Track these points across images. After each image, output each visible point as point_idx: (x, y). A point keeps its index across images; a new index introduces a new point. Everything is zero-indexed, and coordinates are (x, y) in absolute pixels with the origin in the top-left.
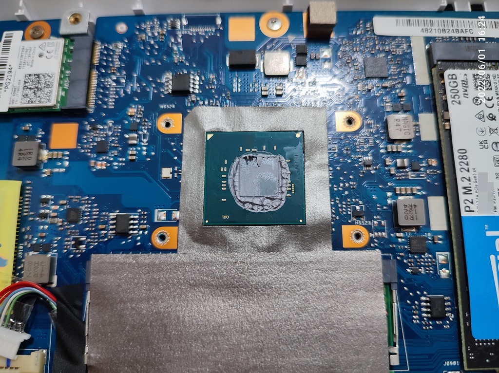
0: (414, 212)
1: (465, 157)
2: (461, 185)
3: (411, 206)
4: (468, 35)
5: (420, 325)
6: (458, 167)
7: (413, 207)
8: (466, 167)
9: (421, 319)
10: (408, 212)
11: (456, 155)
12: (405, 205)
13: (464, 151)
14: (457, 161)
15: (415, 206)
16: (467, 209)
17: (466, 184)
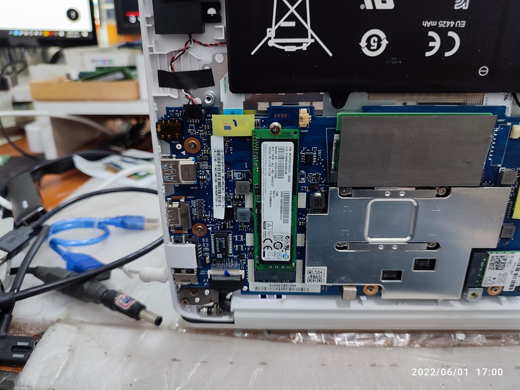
4: (272, 284)
5: (318, 149)
9: (317, 152)
15: (316, 205)
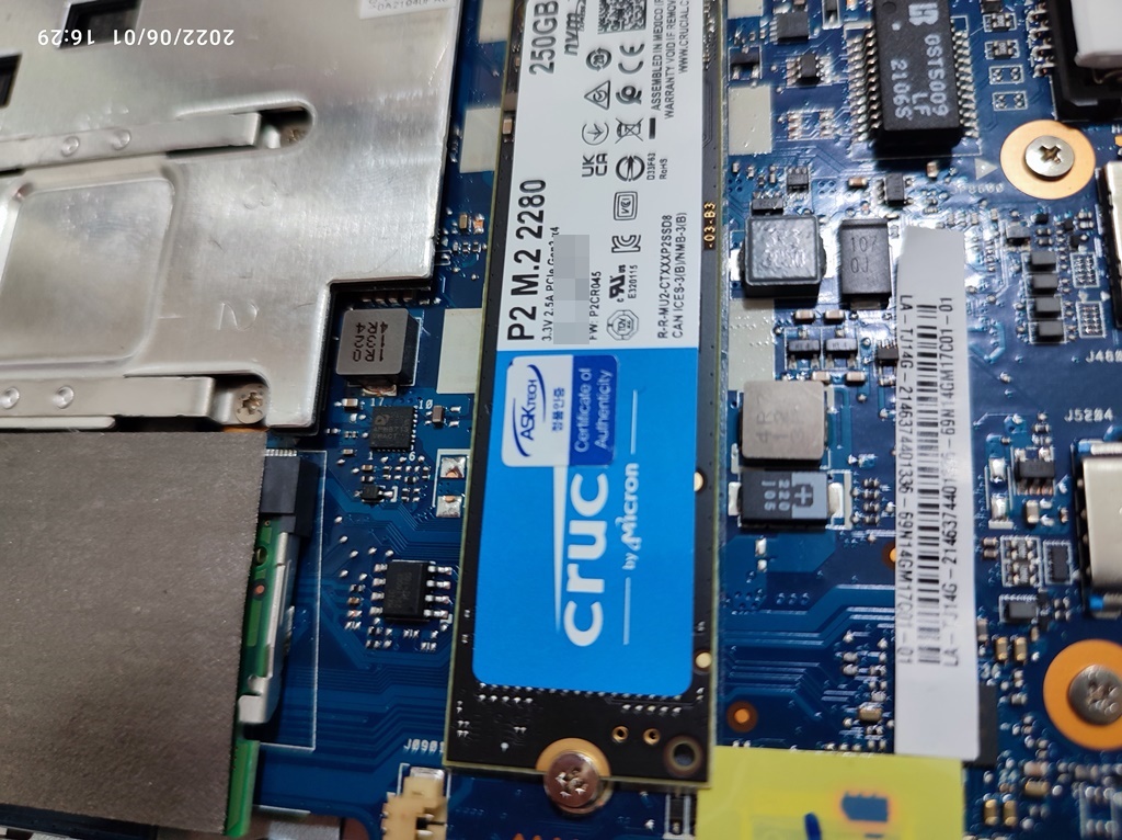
0: (378, 341)
1: (536, 201)
2: (510, 268)
3: (374, 327)
6: (513, 224)
7: (379, 328)
8: (534, 225)
9: (366, 619)
10: (364, 342)
11: (515, 194)
12: (359, 326)
13: (539, 186)
14: (514, 209)
15: (385, 326)
16: (516, 332)
17: (526, 267)
